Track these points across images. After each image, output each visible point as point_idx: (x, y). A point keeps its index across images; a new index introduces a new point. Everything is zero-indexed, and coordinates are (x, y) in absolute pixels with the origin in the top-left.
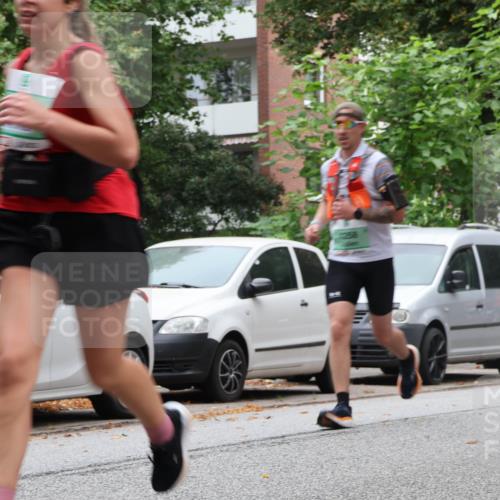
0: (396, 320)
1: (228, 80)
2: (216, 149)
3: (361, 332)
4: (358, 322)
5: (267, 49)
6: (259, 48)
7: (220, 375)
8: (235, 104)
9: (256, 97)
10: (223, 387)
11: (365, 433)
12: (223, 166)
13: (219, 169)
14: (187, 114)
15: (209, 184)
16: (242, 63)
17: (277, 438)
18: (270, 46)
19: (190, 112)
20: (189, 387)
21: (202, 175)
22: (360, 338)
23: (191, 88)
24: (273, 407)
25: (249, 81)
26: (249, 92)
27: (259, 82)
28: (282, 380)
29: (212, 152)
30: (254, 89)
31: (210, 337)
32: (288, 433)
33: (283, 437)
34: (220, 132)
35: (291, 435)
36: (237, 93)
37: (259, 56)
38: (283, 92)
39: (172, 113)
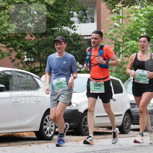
0: (149, 107)
1: (86, 15)
2: (81, 40)
3: (136, 111)
4: (135, 108)
5: (100, 3)
6: (97, 3)
7: (83, 125)
8: (88, 24)
9: (96, 21)
10: (84, 130)
11: (138, 150)
12: (84, 47)
13: (82, 48)
14: (71, 26)
15: (78, 54)
16: (91, 8)
17: (105, 150)
18: (102, 2)
19: (72, 26)
20: (71, 130)
21: (76, 50)
22: (135, 114)
23: (72, 17)
24: (102, 138)
25: (93, 15)
26: (93, 19)
27: (97, 15)
28: (106, 128)
29: (79, 42)
30: (95, 18)
31: (79, 111)
32: (109, 149)
33: (107, 150)
34: (82, 34)
35: (110, 149)
36: (89, 19)
37: (97, 6)
38: (108, 19)
39: (65, 26)
